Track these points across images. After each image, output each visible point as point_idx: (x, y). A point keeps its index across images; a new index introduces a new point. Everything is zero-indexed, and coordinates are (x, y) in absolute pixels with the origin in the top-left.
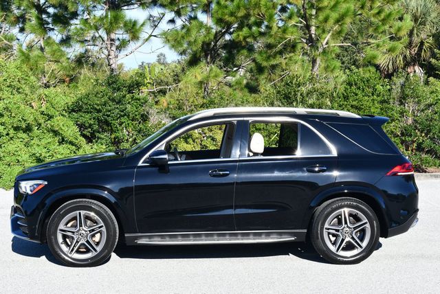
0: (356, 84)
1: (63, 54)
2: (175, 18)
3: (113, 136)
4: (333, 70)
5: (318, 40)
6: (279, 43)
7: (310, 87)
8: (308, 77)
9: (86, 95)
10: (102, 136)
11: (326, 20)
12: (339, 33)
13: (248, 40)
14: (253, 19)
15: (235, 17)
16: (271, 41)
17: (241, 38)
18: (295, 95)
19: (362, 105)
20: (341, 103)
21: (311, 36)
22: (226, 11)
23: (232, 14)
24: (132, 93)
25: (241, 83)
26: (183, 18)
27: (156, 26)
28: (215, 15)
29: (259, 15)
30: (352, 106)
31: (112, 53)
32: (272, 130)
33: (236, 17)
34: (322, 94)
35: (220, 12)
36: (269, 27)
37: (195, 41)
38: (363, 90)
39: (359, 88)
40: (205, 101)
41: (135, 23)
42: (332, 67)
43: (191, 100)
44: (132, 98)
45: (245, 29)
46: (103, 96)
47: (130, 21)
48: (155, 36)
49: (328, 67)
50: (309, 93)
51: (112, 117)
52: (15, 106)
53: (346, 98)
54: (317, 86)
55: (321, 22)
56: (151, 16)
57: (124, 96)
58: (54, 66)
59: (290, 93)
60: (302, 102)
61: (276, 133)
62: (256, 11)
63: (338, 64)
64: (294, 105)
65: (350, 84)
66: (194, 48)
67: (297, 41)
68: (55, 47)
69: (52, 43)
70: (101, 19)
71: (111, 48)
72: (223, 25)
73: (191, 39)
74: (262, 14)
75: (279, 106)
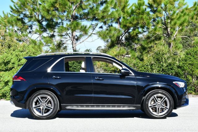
0: (190, 54)
1: (51, 42)
5: (171, 34)
6: (153, 36)
7: (168, 55)
8: (167, 50)
11: (175, 24)
14: (140, 25)
17: (135, 34)
18: (162, 59)
19: (194, 63)
20: (184, 63)
21: (168, 32)
22: (127, 21)
23: (130, 23)
26: (107, 26)
27: (94, 29)
28: (122, 23)
29: (143, 23)
30: (189, 64)
31: (74, 42)
33: (132, 24)
35: (125, 22)
36: (148, 29)
37: (113, 36)
38: (194, 57)
42: (179, 47)
45: (137, 30)
47: (84, 26)
48: (94, 34)
49: (176, 47)
50: (168, 58)
51: (77, 69)
53: (186, 60)
55: (173, 26)
56: (92, 24)
59: (159, 58)
60: (165, 62)
62: (142, 21)
63: (181, 46)
64: (162, 63)
65: (187, 54)
66: (113, 39)
67: (162, 35)
68: (48, 39)
69: (46, 37)
70: (70, 25)
71: (74, 39)
72: (126, 28)
73: (112, 35)
74: (145, 23)
75: (154, 64)
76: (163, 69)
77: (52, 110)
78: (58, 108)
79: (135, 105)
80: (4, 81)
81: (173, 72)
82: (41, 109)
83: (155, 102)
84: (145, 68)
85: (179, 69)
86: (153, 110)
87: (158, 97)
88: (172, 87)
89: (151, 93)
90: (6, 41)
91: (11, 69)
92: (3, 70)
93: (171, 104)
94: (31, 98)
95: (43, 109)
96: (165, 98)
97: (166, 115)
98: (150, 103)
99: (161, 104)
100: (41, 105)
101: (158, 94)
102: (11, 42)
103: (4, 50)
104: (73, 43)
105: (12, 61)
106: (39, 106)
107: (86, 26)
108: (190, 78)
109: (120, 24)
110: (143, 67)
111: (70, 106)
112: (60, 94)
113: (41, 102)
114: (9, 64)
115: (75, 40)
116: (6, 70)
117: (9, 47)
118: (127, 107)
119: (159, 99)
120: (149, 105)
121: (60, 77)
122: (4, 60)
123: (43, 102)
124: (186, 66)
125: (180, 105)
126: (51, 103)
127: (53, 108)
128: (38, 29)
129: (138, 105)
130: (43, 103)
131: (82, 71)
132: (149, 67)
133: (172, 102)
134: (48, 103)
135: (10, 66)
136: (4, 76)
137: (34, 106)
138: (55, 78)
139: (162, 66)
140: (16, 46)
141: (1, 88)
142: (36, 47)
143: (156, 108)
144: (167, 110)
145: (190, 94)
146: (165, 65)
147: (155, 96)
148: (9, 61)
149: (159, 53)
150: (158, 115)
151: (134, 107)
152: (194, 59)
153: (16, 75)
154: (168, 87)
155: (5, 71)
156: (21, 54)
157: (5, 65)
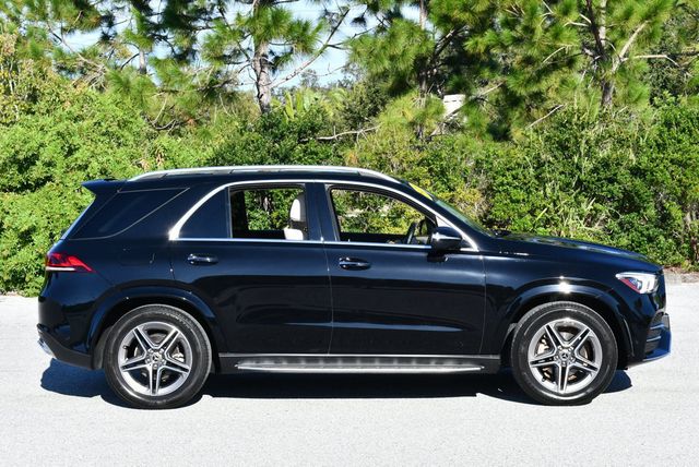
0: (678, 124)
1: (183, 79)
2: (366, 16)
3: (275, 215)
4: (637, 100)
5: (611, 49)
6: (547, 55)
7: (599, 129)
8: (596, 113)
9: (229, 146)
10: (257, 215)
11: (627, 15)
12: (650, 37)
13: (493, 51)
14: (500, 15)
15: (472, 12)
16: (534, 52)
17: (482, 48)
18: (577, 143)
19: (690, 159)
20: (654, 156)
21: (599, 43)
22: (454, 4)
23: (465, 8)
24: (304, 143)
25: (480, 125)
26: (380, 15)
27: (335, 29)
28: (436, 10)
29: (512, 9)
30: (672, 161)
31: (263, 76)
32: (539, 203)
34: (621, 142)
35: (444, 5)
36: (529, 30)
37: (404, 53)
38: (691, 135)
39: (683, 131)
40: (425, 155)
41: (306, 27)
42: (637, 96)
43: (402, 154)
44: (305, 151)
45: (489, 34)
46: (257, 149)
47: (299, 23)
48: (333, 46)
49: (629, 95)
50: (600, 140)
52: (119, 167)
53: (661, 147)
54: (614, 127)
55: (619, 20)
56: (327, 13)
57: (292, 149)
58: (168, 99)
59: (566, 140)
60: (586, 155)
61: (545, 207)
62: (506, 3)
63: (646, 90)
64: (576, 159)
65: (668, 124)
66: (402, 66)
67: (576, 52)
68: (170, 68)
69: (165, 61)
70: (251, 20)
71: (262, 67)
72: (449, 26)
73: (398, 51)
74: (516, 7)
75: (549, 162)
76: (580, 182)
77: (186, 375)
78: (209, 367)
79: (479, 357)
80: (16, 230)
81: (615, 192)
82: (148, 373)
83: (551, 347)
84: (515, 178)
85: (638, 181)
86: (542, 372)
87: (561, 329)
88: (613, 293)
89: (537, 314)
90: (22, 76)
91: (40, 184)
92: (11, 189)
93: (609, 353)
94: (113, 334)
95: (155, 372)
96: (587, 332)
97: (589, 391)
98: (536, 351)
99: (573, 352)
100: (148, 357)
101: (561, 317)
102: (40, 80)
103: (14, 109)
104: (258, 79)
105: (45, 155)
106: (143, 362)
107: (307, 24)
108: (675, 211)
109: (428, 10)
110: (507, 173)
111: (251, 359)
112: (212, 316)
113: (148, 347)
114: (34, 164)
115: (266, 70)
116: (24, 187)
117: (33, 98)
118: (450, 363)
119: (565, 335)
120: (531, 357)
121: (215, 259)
122: (17, 152)
123: (153, 346)
124: (662, 171)
125: (640, 358)
126: (182, 351)
127: (189, 368)
128: (135, 31)
129: (491, 357)
130: (155, 351)
131: (294, 235)
132: (531, 170)
133: (610, 346)
134: (172, 352)
135: (37, 172)
136: (15, 211)
137: (122, 360)
138: (197, 263)
139: (579, 168)
140: (58, 95)
141: (5, 253)
142: (128, 101)
143: (554, 367)
144: (594, 374)
145: (675, 265)
146: (587, 165)
147: (552, 324)
148: (36, 157)
149: (569, 122)
150: (562, 392)
151: (477, 362)
152: (692, 144)
153: (58, 250)
154: (599, 294)
155: (17, 191)
156: (75, 126)
157: (21, 171)
